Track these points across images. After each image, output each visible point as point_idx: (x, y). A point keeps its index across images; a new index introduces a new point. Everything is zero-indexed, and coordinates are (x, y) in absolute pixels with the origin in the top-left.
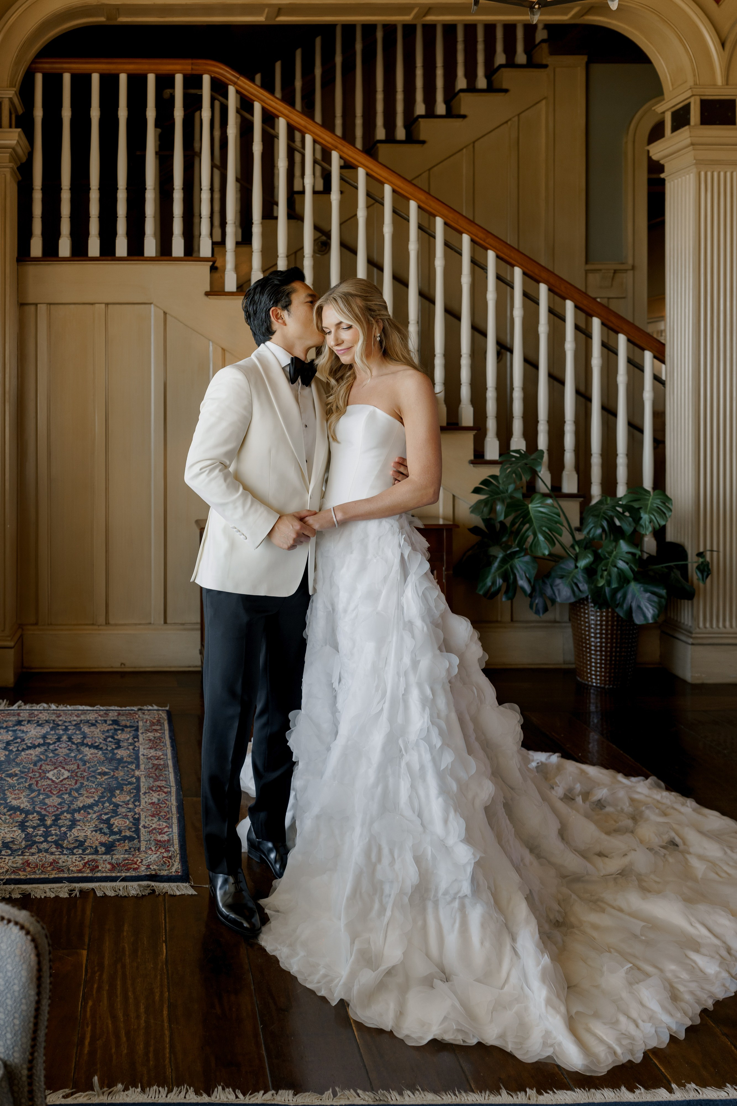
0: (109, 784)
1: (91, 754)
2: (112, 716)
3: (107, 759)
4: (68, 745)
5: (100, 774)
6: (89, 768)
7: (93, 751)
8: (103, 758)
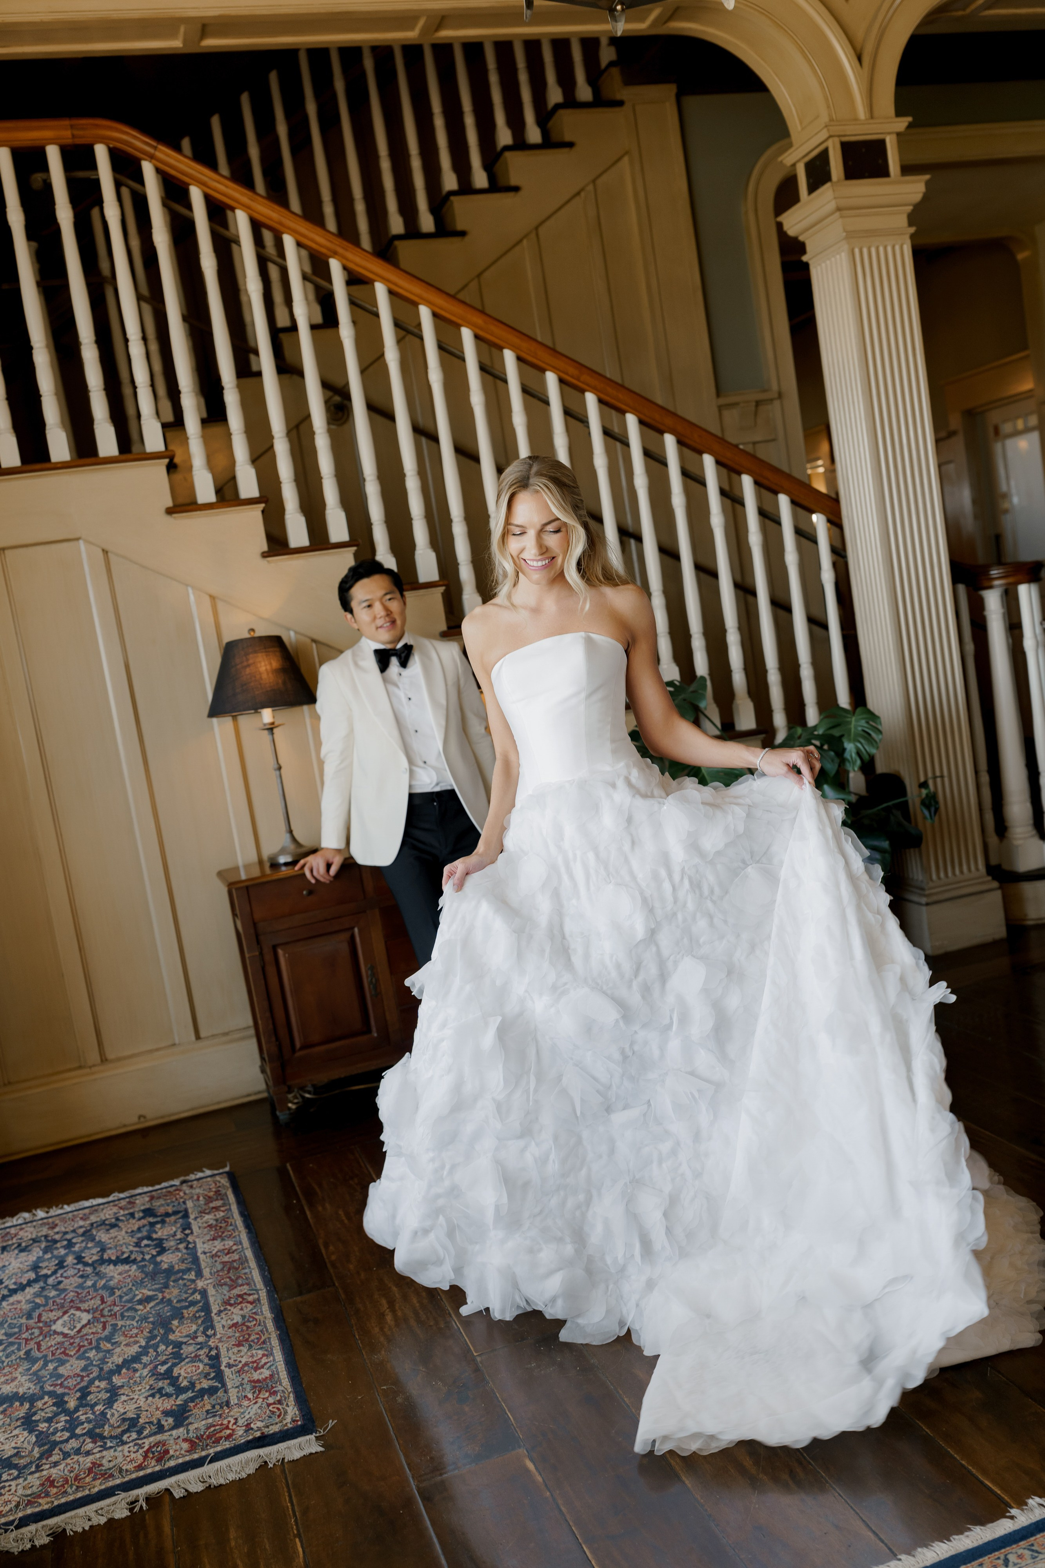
0: (158, 1315)
1: (120, 1274)
2: (142, 1203)
3: (147, 1274)
4: (79, 1270)
5: (140, 1302)
6: (121, 1297)
7: (121, 1268)
8: (140, 1275)
